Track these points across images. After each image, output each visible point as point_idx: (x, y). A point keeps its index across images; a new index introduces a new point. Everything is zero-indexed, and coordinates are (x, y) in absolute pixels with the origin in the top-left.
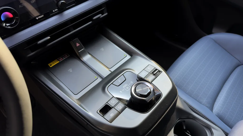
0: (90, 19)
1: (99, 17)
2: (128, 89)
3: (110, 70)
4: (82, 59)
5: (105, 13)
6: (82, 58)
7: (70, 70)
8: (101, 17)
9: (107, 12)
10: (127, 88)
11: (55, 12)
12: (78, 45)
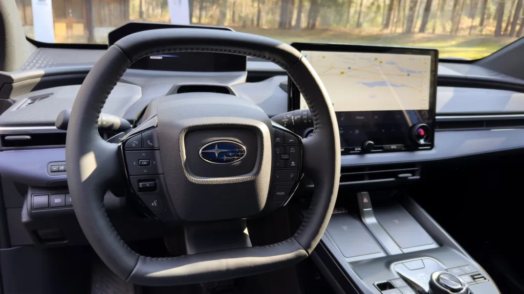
0: (394, 175)
1: (407, 177)
2: (425, 280)
3: (402, 251)
4: (363, 220)
5: (417, 176)
6: (364, 218)
7: (345, 228)
8: (409, 178)
9: (421, 175)
10: (424, 278)
11: (357, 150)
12: (366, 200)
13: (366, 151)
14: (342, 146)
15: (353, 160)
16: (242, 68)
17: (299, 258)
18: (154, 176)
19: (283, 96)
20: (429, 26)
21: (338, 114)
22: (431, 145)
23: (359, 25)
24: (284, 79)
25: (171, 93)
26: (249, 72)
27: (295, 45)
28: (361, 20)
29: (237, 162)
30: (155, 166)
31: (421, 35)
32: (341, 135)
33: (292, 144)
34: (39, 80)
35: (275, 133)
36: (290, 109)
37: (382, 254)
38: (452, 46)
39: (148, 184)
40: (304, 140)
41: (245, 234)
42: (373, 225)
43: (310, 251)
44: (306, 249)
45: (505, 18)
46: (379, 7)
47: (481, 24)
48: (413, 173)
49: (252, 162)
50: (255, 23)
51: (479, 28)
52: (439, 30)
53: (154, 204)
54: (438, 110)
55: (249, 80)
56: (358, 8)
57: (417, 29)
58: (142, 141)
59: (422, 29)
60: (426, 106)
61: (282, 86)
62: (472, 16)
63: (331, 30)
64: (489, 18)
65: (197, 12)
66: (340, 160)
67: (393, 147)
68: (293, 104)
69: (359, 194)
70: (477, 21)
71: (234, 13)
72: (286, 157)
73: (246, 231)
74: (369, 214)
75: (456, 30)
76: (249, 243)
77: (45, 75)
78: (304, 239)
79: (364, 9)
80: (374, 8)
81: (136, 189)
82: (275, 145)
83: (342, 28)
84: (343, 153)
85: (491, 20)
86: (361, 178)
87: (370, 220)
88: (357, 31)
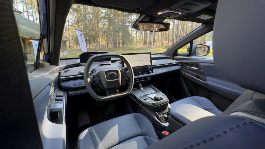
0: (146, 79)
1: (148, 79)
3: (149, 93)
7: (137, 91)
11: (137, 75)
12: (141, 85)
13: (139, 75)
14: (134, 74)
15: (137, 77)
16: (110, 60)
17: (128, 93)
18: (100, 81)
19: (121, 65)
20: (155, 44)
21: (132, 67)
22: (153, 72)
23: (136, 45)
24: (120, 61)
25: (99, 66)
26: (112, 61)
27: (122, 54)
28: (137, 44)
29: (115, 77)
30: (100, 79)
31: (153, 47)
32: (134, 72)
33: (124, 73)
34: (65, 67)
35: (121, 71)
36: (122, 67)
37: (145, 95)
38: (162, 49)
39: (99, 82)
40: (126, 72)
42: (143, 90)
43: (130, 92)
44: (130, 91)
45: (174, 40)
46: (141, 40)
47: (169, 42)
48: (150, 78)
49: (118, 77)
51: (168, 43)
52: (158, 45)
53: (101, 86)
54: (153, 65)
55: (112, 62)
56: (136, 41)
57: (152, 45)
58: (97, 75)
59: (153, 45)
60: (150, 64)
61: (120, 63)
62: (166, 40)
63: (129, 47)
64: (170, 41)
65: (88, 45)
66: (134, 77)
67: (145, 73)
68: (123, 66)
69: (139, 84)
70: (167, 41)
72: (124, 75)
73: (118, 90)
74: (142, 88)
75: (162, 44)
76: (119, 92)
77: (66, 66)
78: (129, 90)
79: (137, 41)
80: (140, 40)
81: (97, 84)
82: (121, 73)
83: (131, 46)
84: (134, 76)
85: (171, 41)
86: (139, 80)
87: (142, 89)
88: (136, 47)
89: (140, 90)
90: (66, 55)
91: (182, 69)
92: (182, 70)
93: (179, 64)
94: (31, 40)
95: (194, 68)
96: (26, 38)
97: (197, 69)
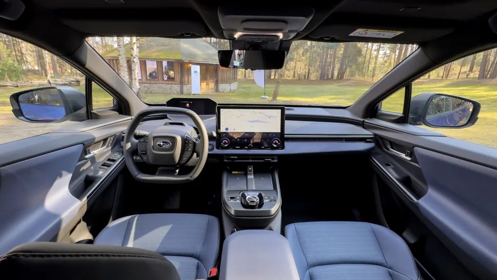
0: (263, 159)
4: (247, 176)
7: (238, 179)
9: (277, 160)
11: (246, 148)
12: (250, 169)
13: (249, 148)
22: (283, 147)
30: (147, 147)
33: (191, 143)
37: (246, 189)
39: (144, 152)
40: (197, 142)
41: (176, 172)
42: (252, 179)
48: (273, 159)
49: (173, 148)
50: (307, 77)
54: (285, 133)
63: (352, 80)
71: (294, 72)
72: (187, 147)
74: (250, 174)
78: (191, 175)
86: (247, 159)
89: (245, 178)
90: (235, 89)
91: (378, 150)
92: (376, 154)
93: (371, 138)
94: (190, 65)
95: (403, 156)
96: (185, 61)
97: (409, 159)
